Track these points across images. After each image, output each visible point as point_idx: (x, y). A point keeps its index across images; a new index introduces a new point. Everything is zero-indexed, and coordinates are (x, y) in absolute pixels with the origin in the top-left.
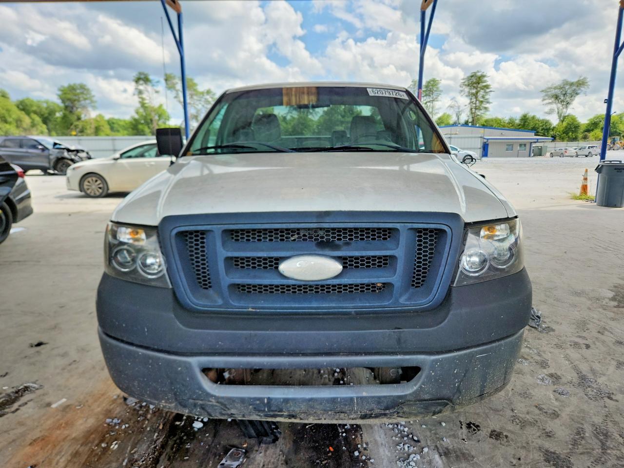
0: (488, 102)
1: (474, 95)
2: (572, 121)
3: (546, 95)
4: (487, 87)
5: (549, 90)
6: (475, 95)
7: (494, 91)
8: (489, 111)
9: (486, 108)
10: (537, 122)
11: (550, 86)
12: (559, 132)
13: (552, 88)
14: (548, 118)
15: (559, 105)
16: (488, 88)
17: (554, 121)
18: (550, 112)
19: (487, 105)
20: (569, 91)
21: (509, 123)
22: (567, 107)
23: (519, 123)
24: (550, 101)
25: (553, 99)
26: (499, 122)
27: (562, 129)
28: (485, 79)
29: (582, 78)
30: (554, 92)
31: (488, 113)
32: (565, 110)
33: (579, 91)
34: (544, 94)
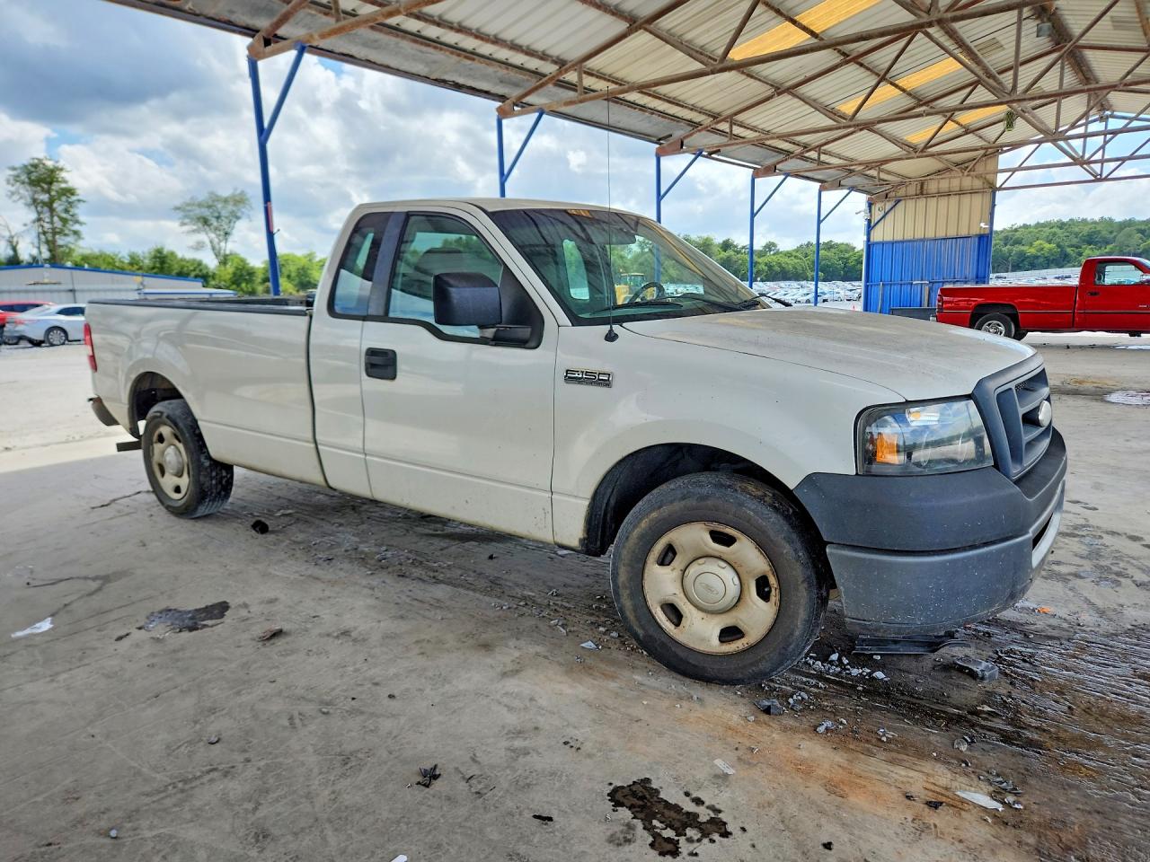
0: (77, 222)
1: (44, 204)
2: (242, 264)
3: (186, 217)
4: (70, 192)
5: (189, 208)
6: (49, 205)
7: (84, 202)
8: (83, 239)
9: (76, 233)
10: (184, 263)
11: (188, 201)
12: (225, 281)
13: (193, 205)
14: (198, 256)
15: (213, 235)
16: (73, 194)
17: (211, 262)
18: (199, 246)
19: (77, 227)
20: (224, 213)
21: (131, 264)
22: (226, 240)
23: (151, 265)
24: (195, 227)
25: (200, 225)
26: (111, 261)
27: (228, 277)
28: (63, 174)
29: (238, 192)
30: (198, 212)
31: (81, 243)
32: (223, 244)
33: (239, 214)
34: (182, 213)
